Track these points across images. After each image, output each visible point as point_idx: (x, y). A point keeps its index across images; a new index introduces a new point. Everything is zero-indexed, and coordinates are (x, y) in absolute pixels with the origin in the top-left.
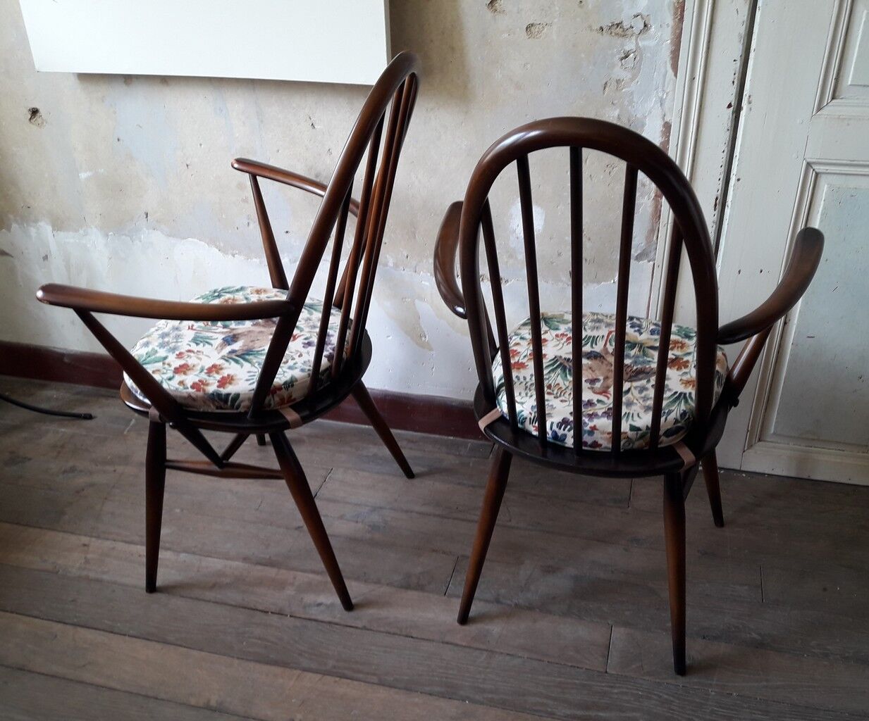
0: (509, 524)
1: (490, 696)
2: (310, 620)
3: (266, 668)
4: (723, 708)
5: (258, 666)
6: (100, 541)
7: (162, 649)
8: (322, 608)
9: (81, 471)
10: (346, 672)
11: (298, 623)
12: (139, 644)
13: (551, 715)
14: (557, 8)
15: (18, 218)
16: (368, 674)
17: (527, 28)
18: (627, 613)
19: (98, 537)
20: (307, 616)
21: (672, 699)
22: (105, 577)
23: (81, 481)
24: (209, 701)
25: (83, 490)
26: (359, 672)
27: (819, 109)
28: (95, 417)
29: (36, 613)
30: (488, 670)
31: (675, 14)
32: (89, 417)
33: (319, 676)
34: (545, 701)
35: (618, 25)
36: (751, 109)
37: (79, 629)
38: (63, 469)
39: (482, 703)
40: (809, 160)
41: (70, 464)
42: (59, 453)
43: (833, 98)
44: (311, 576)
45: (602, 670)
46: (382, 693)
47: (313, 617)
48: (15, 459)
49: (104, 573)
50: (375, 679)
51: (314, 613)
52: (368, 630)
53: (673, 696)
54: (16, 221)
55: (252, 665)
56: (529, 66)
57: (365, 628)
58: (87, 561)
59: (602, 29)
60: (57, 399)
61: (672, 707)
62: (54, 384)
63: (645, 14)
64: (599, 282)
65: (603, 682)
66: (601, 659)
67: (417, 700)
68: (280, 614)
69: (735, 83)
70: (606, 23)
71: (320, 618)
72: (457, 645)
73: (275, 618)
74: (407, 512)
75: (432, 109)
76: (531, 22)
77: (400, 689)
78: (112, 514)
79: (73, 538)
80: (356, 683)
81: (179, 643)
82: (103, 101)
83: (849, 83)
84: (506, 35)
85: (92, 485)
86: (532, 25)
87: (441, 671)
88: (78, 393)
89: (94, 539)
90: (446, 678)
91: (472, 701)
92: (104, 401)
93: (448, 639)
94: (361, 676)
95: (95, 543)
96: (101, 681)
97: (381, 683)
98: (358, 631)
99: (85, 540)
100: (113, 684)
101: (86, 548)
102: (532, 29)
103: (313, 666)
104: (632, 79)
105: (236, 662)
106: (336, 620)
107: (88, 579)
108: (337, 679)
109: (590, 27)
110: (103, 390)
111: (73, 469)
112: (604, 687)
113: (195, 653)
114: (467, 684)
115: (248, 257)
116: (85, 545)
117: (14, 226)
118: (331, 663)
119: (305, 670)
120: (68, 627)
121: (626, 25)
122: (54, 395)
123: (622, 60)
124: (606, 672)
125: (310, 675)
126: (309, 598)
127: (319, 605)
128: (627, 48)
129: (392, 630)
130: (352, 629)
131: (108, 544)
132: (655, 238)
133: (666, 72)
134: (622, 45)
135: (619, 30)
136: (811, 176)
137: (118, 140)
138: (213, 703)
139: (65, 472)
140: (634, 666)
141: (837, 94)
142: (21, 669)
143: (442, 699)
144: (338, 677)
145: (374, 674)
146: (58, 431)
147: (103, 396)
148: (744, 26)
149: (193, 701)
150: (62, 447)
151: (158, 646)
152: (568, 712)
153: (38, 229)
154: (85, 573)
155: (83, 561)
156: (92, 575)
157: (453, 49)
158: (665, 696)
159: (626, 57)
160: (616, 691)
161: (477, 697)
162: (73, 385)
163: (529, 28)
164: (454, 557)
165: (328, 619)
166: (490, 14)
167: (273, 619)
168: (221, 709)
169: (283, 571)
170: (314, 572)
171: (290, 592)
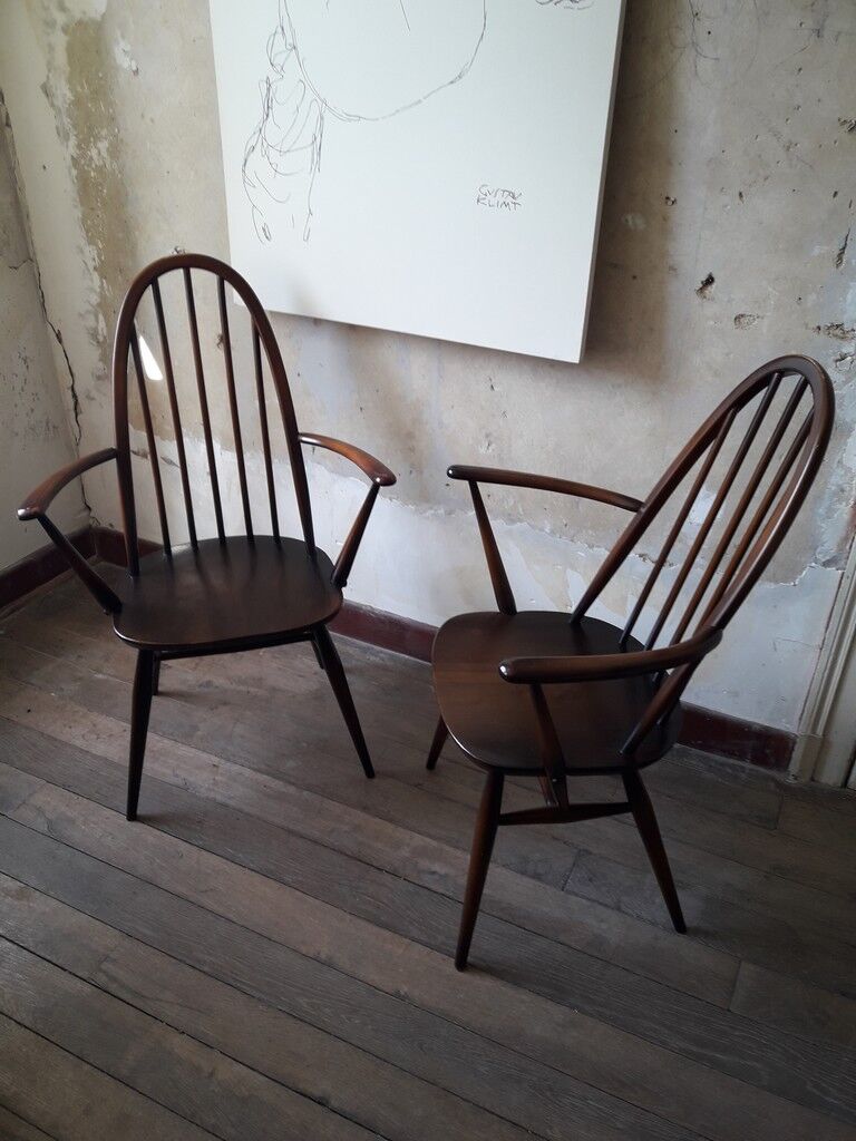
1: (600, 1009)
2: (425, 888)
3: (376, 930)
5: (369, 926)
6: (228, 764)
7: (278, 888)
8: (436, 877)
11: (411, 888)
12: (257, 878)
13: (665, 1045)
14: (773, 302)
15: (190, 433)
17: (736, 319)
18: (759, 949)
19: (228, 760)
20: (421, 884)
21: (799, 1055)
22: (231, 803)
24: (319, 953)
30: (602, 982)
33: (428, 950)
34: (659, 1028)
35: (837, 326)
37: (204, 852)
38: (200, 682)
39: (591, 1015)
41: (207, 678)
44: (428, 840)
45: (725, 1008)
47: (426, 885)
49: (230, 798)
51: (428, 881)
53: (802, 1054)
55: (364, 924)
58: (216, 783)
59: (819, 328)
61: (799, 1066)
64: (777, 582)
65: (724, 1021)
66: (724, 994)
67: (524, 997)
68: (394, 874)
70: (825, 323)
71: (433, 887)
72: (570, 947)
73: (388, 877)
75: (619, 386)
76: (740, 313)
77: (507, 981)
78: (242, 738)
79: (204, 756)
81: (295, 886)
82: (290, 337)
84: (712, 323)
85: (226, 704)
86: (742, 316)
89: (223, 761)
90: (556, 981)
91: (581, 1011)
93: (562, 938)
95: (225, 765)
96: (221, 910)
99: (214, 760)
100: (231, 916)
101: (215, 769)
102: (742, 320)
103: (423, 938)
104: (845, 383)
105: (348, 917)
106: (450, 894)
107: (214, 801)
109: (807, 325)
111: (209, 685)
112: (724, 1026)
114: (578, 991)
115: (405, 503)
116: (214, 765)
119: (414, 940)
120: (193, 847)
121: (847, 327)
123: (837, 361)
124: (729, 1010)
125: (419, 946)
126: (424, 864)
127: (434, 873)
128: (845, 351)
129: (505, 917)
132: (848, 547)
134: (839, 347)
135: (838, 332)
137: (299, 375)
138: (323, 956)
139: (201, 686)
140: (761, 1010)
142: (149, 882)
143: (550, 1002)
149: (304, 950)
151: (276, 885)
152: (683, 1046)
154: (212, 795)
155: (212, 782)
156: (219, 799)
158: (792, 1051)
159: (842, 359)
160: (736, 1034)
161: (587, 1008)
163: (738, 318)
164: (575, 851)
165: (441, 891)
166: (697, 300)
167: (388, 879)
168: (328, 964)
169: (399, 828)
170: (430, 836)
171: (405, 852)
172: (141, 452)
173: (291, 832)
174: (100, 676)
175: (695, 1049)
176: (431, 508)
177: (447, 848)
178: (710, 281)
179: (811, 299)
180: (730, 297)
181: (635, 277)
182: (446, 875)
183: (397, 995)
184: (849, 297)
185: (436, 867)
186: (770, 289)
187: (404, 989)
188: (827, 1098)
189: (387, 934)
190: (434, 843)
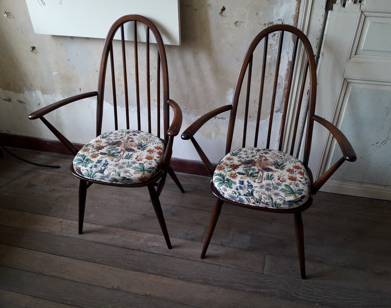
0: (225, 213)
1: (220, 283)
2: (151, 253)
3: (134, 272)
4: (307, 288)
5: (132, 272)
6: (66, 220)
7: (94, 265)
8: (155, 248)
9: (57, 190)
10: (165, 274)
11: (146, 254)
12: (85, 263)
13: (243, 291)
14: (247, 16)
15: (27, 89)
16: (174, 275)
17: (235, 23)
18: (271, 249)
19: (66, 219)
20: (149, 251)
21: (288, 284)
22: (70, 235)
23: (57, 195)
24: (113, 286)
25: (58, 199)
26: (170, 274)
27: (350, 58)
28: (61, 167)
29: (44, 251)
30: (219, 273)
31: (295, 20)
32: (58, 167)
33: (155, 276)
34: (241, 285)
35: (271, 23)
36: (323, 58)
37: (61, 257)
38: (50, 190)
39: (217, 286)
40: (345, 78)
41: (52, 187)
42: (48, 182)
43: (355, 54)
44: (150, 235)
45: (262, 273)
46: (180, 282)
48: (30, 186)
49: (69, 234)
50: (176, 277)
51: (152, 250)
52: (173, 257)
53: (289, 283)
54: (27, 90)
55: (129, 271)
56: (235, 38)
57: (171, 256)
58: (62, 229)
59: (265, 24)
60: (45, 159)
61: (288, 287)
62: (43, 152)
63: (282, 19)
64: (261, 120)
65: (262, 278)
66: (261, 268)
67: (192, 285)
68: (139, 250)
69: (317, 47)
70: (267, 22)
71: (154, 252)
73: (137, 252)
74: (186, 208)
76: (237, 21)
77: (186, 281)
78: (71, 209)
79: (56, 219)
80: (169, 278)
81: (100, 262)
82: (62, 45)
83: (362, 49)
84: (226, 26)
85: (62, 197)
86: (237, 22)
87: (201, 273)
88: (53, 157)
89: (64, 219)
90: (203, 276)
91: (213, 285)
92: (63, 160)
94: (171, 276)
95: (65, 221)
96: (72, 279)
97: (179, 279)
98: (169, 257)
99: (61, 220)
100: (77, 280)
101: (61, 223)
103: (153, 272)
104: (277, 44)
105: (123, 270)
106: (161, 253)
107: (63, 236)
108: (162, 277)
109: (260, 23)
110: (63, 155)
111: (54, 190)
112: (263, 279)
113: (107, 267)
114: (211, 279)
116: (61, 222)
117: (26, 92)
118: (159, 270)
119: (149, 273)
120: (57, 256)
121: (275, 23)
122: (43, 157)
123: (273, 36)
124: (263, 273)
125: (152, 275)
126: (150, 244)
127: (154, 246)
129: (182, 257)
130: (167, 257)
131: (69, 221)
132: (283, 104)
133: (290, 42)
136: (346, 83)
137: (69, 60)
138: (115, 287)
139: (50, 191)
140: (274, 271)
141: (357, 53)
142: (40, 274)
143: (202, 285)
144: (162, 276)
145: (176, 275)
146: (47, 173)
147: (63, 158)
148: (322, 26)
149: (107, 286)
150: (49, 180)
151: (93, 264)
152: (250, 290)
153: (36, 93)
154: (62, 234)
155: (61, 229)
156: (65, 234)
157: (205, 30)
158: (286, 283)
159: (275, 35)
160: (267, 281)
161: (215, 284)
162: (50, 153)
163: (236, 23)
164: (204, 227)
165: (157, 252)
166: (220, 17)
167: (136, 253)
168: (118, 290)
169: (139, 233)
170: (151, 233)
171: (142, 241)
172: (8, 99)
173: (96, 243)
174: (7, 194)
175: (254, 290)
176: (133, 108)
177: (157, 236)
178: (224, 9)
179: (261, 13)
180: (232, 15)
181: (196, 10)
182: (159, 247)
183: (146, 295)
184: (274, 11)
185: (154, 244)
186: (246, 11)
187: (148, 293)
188: (298, 297)
189: (139, 273)
190: (153, 235)
